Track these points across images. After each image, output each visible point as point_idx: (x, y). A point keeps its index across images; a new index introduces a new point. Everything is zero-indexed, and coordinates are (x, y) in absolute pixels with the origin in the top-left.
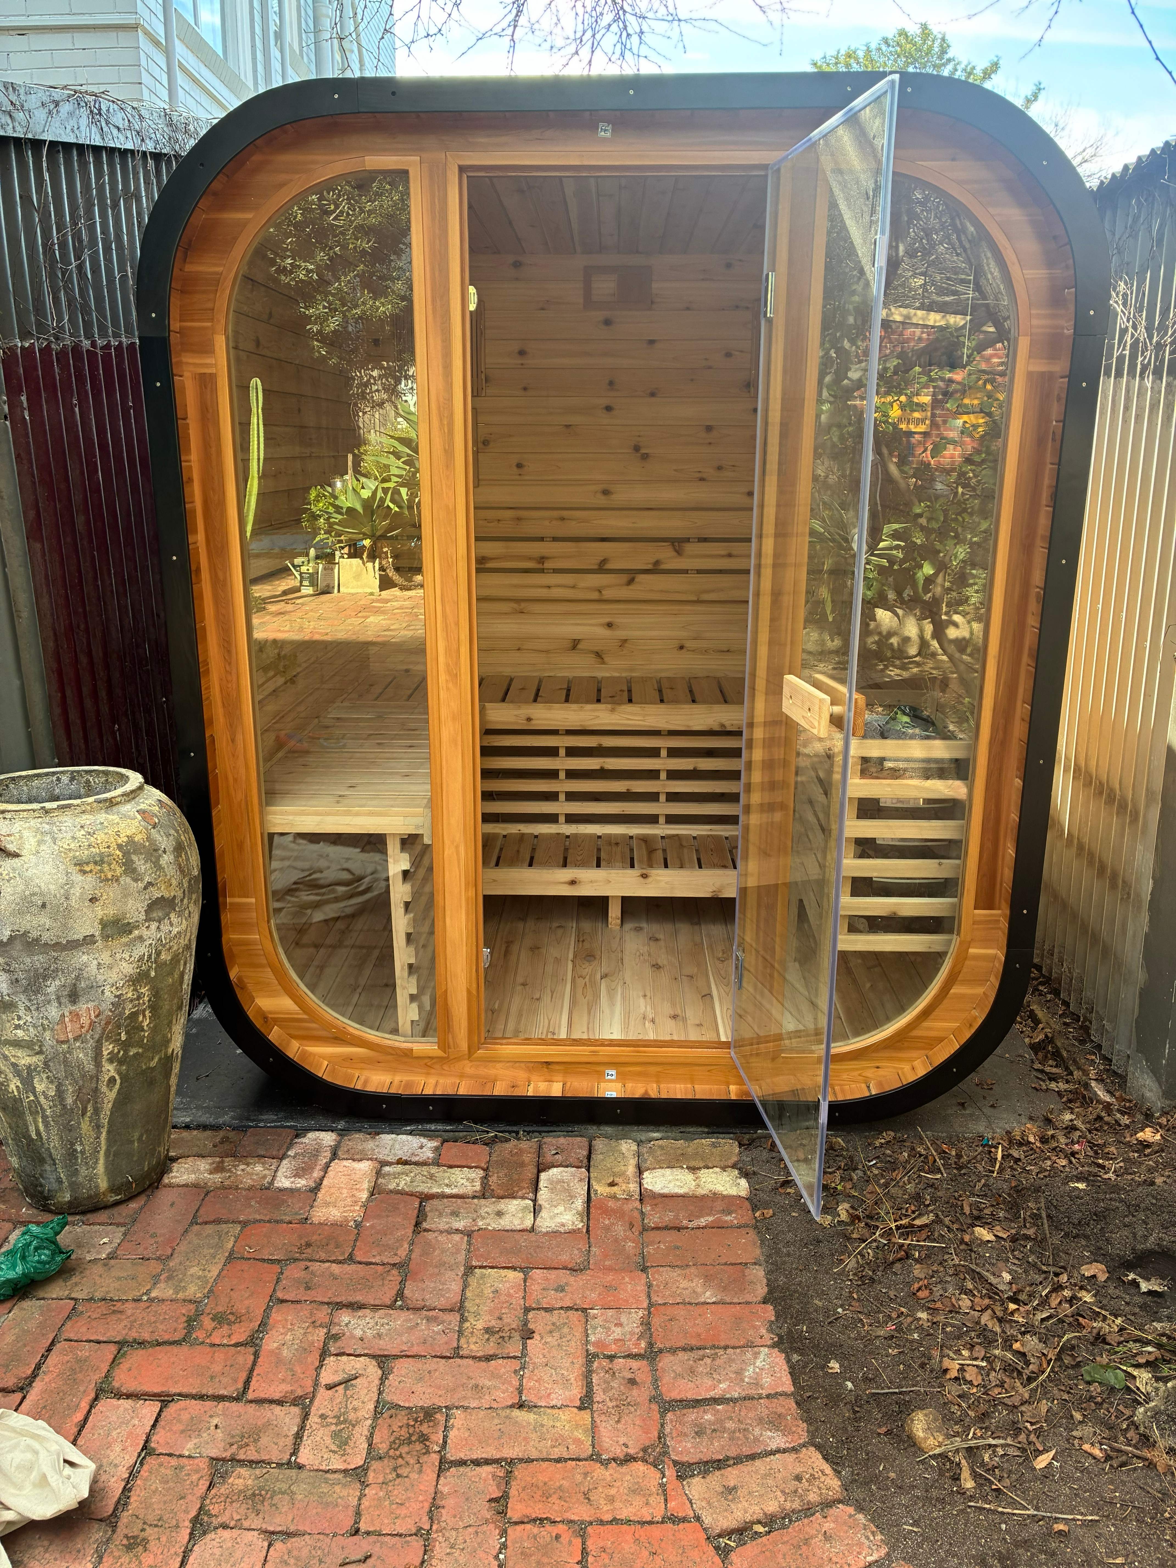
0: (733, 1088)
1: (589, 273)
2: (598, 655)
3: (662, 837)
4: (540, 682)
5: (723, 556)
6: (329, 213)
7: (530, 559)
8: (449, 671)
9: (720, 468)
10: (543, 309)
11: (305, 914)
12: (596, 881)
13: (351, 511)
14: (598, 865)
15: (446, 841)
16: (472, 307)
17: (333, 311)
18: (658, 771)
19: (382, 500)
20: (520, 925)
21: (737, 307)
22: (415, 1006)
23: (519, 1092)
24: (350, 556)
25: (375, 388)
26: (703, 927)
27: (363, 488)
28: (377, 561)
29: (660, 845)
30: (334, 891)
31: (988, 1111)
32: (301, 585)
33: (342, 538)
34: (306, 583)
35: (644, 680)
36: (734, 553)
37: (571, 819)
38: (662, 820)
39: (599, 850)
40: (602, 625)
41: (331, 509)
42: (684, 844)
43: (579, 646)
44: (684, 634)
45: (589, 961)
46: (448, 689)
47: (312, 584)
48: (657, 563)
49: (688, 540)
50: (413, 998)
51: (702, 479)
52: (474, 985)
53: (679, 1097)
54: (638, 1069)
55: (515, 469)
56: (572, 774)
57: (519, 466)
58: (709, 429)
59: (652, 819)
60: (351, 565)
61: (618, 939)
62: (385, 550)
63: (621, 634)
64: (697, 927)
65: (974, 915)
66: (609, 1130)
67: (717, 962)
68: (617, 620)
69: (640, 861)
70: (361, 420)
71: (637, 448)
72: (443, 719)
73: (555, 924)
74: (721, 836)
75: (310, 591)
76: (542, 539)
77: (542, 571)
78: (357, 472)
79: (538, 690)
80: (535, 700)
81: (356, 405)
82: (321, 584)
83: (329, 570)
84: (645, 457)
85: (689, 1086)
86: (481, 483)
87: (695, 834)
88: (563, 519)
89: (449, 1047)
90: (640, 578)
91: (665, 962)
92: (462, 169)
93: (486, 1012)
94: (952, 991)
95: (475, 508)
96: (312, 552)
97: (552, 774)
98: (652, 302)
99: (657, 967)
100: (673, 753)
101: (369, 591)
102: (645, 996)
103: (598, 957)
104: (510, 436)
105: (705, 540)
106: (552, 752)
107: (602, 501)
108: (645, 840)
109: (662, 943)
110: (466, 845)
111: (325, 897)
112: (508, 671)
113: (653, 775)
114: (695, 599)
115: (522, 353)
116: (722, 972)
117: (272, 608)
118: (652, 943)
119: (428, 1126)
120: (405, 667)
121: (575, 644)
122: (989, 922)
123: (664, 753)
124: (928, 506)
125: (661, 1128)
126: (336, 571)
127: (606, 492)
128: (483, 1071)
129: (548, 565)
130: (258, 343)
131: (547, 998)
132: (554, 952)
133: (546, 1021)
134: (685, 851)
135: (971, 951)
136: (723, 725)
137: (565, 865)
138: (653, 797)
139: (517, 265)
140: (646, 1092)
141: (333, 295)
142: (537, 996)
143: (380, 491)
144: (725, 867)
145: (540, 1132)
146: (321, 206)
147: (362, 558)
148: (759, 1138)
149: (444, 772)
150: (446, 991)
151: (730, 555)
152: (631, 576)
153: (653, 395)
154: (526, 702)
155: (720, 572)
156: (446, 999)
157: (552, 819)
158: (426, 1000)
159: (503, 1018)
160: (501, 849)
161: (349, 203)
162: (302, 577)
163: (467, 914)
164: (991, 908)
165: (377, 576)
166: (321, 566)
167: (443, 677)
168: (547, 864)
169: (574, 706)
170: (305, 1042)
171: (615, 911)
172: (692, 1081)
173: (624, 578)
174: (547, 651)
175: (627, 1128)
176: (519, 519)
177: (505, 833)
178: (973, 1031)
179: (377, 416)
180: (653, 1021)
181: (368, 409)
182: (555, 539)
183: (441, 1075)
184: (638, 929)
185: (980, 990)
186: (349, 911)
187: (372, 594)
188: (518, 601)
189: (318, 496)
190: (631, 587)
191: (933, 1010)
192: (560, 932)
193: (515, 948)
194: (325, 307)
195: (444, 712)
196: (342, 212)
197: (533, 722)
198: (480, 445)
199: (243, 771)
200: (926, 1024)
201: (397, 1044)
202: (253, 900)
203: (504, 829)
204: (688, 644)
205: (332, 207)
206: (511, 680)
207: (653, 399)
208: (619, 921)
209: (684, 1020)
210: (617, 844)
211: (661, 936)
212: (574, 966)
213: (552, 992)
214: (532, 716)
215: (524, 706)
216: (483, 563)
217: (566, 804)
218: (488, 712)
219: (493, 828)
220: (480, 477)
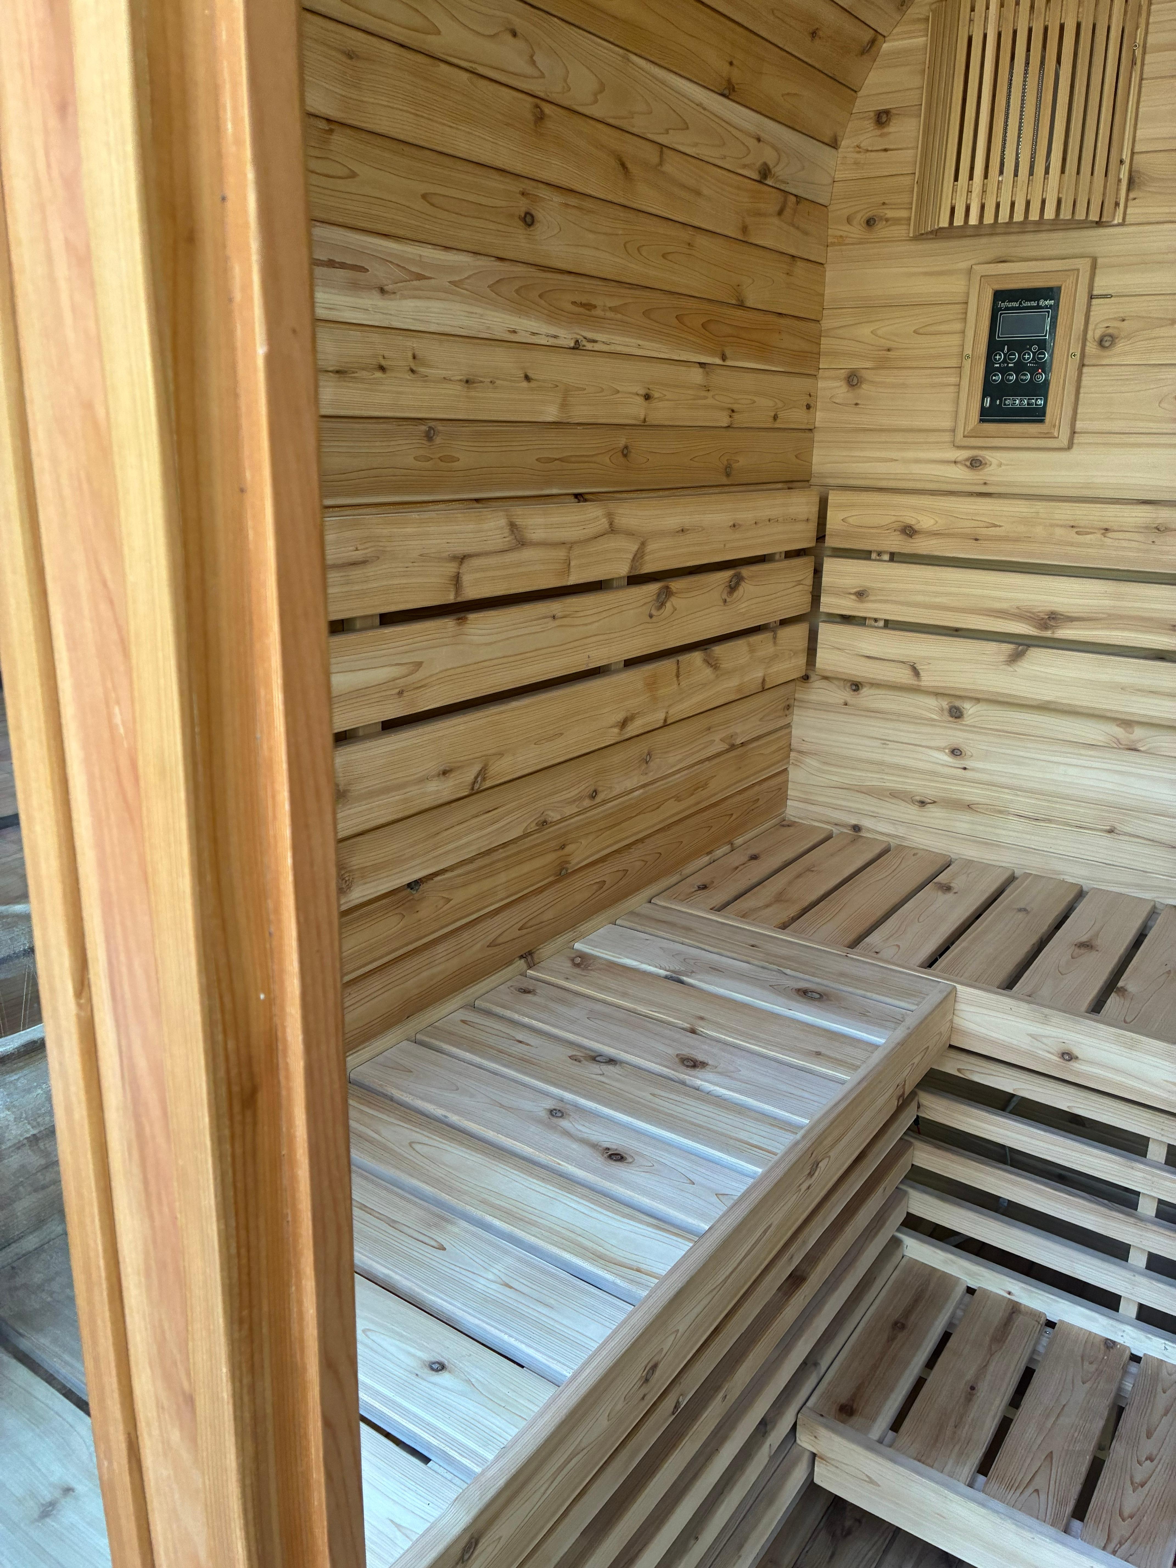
4: (1154, 913)
97: (1119, 1198)
120: (854, 822)
157: (1102, 1300)
177: (973, 1284)
188: (1127, 723)
197: (1075, 1065)
198: (1092, 348)
214: (1076, 1051)
215: (1057, 1018)
216: (1045, 626)
217: (1144, 1281)
218: (960, 1006)
219: (945, 1262)
220: (1079, 425)
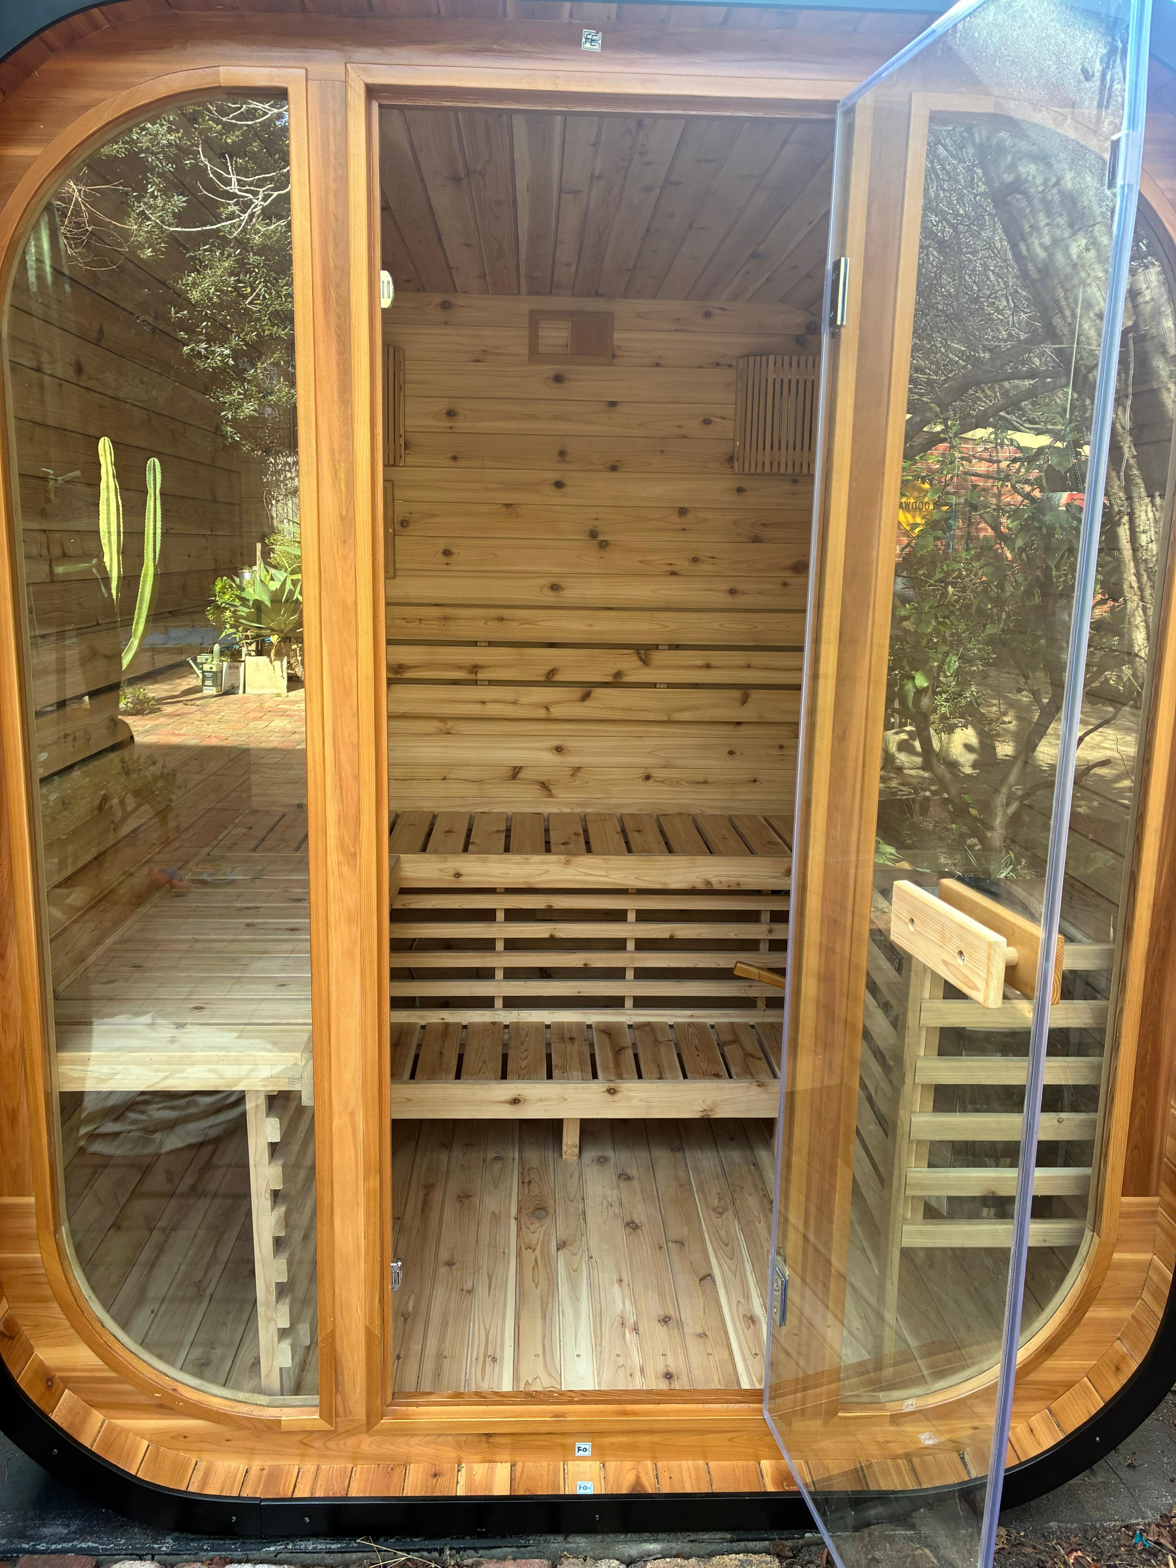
0: (766, 1465)
1: (535, 320)
2: (545, 786)
3: (630, 1026)
4: (472, 819)
5: (700, 667)
6: (245, 297)
7: (460, 667)
8: (342, 847)
9: (695, 560)
10: (477, 361)
11: (152, 1141)
12: (546, 1100)
13: (258, 604)
14: (550, 1076)
15: (336, 1107)
16: (386, 302)
17: (248, 397)
18: (624, 941)
19: (292, 593)
20: (444, 1156)
21: (718, 364)
22: (286, 1346)
23: (443, 1490)
24: (259, 653)
25: (289, 475)
26: (688, 1154)
27: (272, 579)
28: (285, 660)
29: (628, 1039)
30: (195, 1104)
31: (1125, 1474)
32: (203, 685)
33: (249, 633)
34: (208, 683)
35: (602, 818)
36: (713, 663)
37: (511, 1003)
38: (629, 1003)
39: (549, 1045)
40: (550, 749)
41: (237, 603)
42: (660, 1038)
43: (521, 775)
44: (650, 761)
45: (539, 1218)
46: (341, 875)
47: (215, 684)
48: (618, 674)
49: (656, 647)
50: (283, 1333)
51: (673, 573)
52: (377, 1322)
53: (688, 1490)
54: (623, 1439)
55: (442, 557)
56: (512, 945)
57: (447, 553)
58: (683, 511)
59: (616, 1003)
60: (257, 664)
61: (576, 1177)
62: (294, 647)
63: (574, 760)
64: (679, 1155)
65: (1121, 1204)
66: (581, 1542)
67: (713, 1214)
68: (568, 743)
69: (606, 1069)
70: (274, 508)
71: (593, 534)
72: (332, 920)
73: (491, 1155)
74: (704, 1024)
75: (213, 691)
76: (475, 644)
77: (475, 682)
78: (267, 564)
79: (470, 830)
80: (465, 850)
81: (269, 492)
82: (226, 684)
83: (234, 668)
84: (604, 545)
85: (701, 1463)
86: (398, 573)
87: (671, 1021)
88: (501, 619)
89: (337, 1415)
90: (598, 692)
91: (644, 1218)
92: (372, 91)
93: (395, 1316)
94: (1088, 1315)
95: (387, 604)
96: (217, 648)
97: (487, 945)
98: (614, 356)
99: (632, 1226)
100: (644, 916)
101: (277, 691)
102: (621, 1281)
103: (551, 1211)
104: (435, 516)
105: (677, 647)
106: (487, 916)
107: (550, 597)
108: (608, 1031)
109: (635, 1183)
110: (366, 1112)
111: (184, 1113)
112: (429, 806)
113: (619, 945)
114: (666, 719)
115: (451, 414)
116: (723, 1234)
117: (168, 709)
118: (622, 1184)
119: (303, 1545)
120: (297, 802)
121: (515, 773)
122: (1143, 1214)
123: (631, 916)
124: (915, 608)
125: (660, 1536)
126: (242, 669)
127: (555, 588)
128: (388, 1448)
129: (482, 675)
130: (79, 369)
131: (482, 1290)
132: (490, 1203)
133: (483, 1333)
134: (663, 1050)
135: (1116, 1256)
136: (708, 883)
137: (504, 1076)
138: (617, 974)
139: (446, 306)
140: (638, 1482)
141: (249, 382)
142: (468, 1286)
143: (289, 583)
144: (717, 1076)
145: (475, 1549)
146: (236, 289)
147: (269, 656)
148: (808, 1545)
149: (333, 999)
150: (333, 1331)
151: (708, 666)
152: (587, 689)
153: (614, 468)
154: (454, 852)
155: (696, 686)
156: (333, 1345)
157: (486, 1003)
158: (304, 1329)
159: (420, 1328)
160: (419, 1046)
161: (266, 286)
162: (204, 676)
163: (367, 1215)
164: (1144, 1192)
165: (285, 676)
166: (225, 664)
167: (333, 858)
168: (479, 1076)
169: (517, 858)
170: (112, 1413)
171: (571, 1138)
172: (704, 1454)
173: (578, 692)
174: (480, 782)
175: (610, 1538)
176: (446, 618)
177: (423, 1023)
178: (1124, 1380)
179: (290, 505)
180: (636, 1329)
181: (281, 497)
182: (491, 644)
183: (325, 1456)
184: (602, 1161)
185: (1126, 1313)
186: (214, 1133)
187: (279, 695)
188: (443, 719)
189: (224, 587)
190: (585, 704)
191: (1060, 1344)
192: (497, 1166)
193: (437, 1196)
194: (239, 394)
195: (333, 909)
196: (258, 295)
197: (462, 879)
198: (398, 526)
199: (17, 1002)
200: (1049, 1363)
201: (257, 1412)
202: (32, 1200)
203: (422, 1018)
204: (656, 773)
205: (249, 290)
206: (435, 817)
207: (614, 475)
208: (577, 1150)
209: (680, 1324)
210: (572, 1039)
211: (633, 1172)
212: (519, 1229)
213: (490, 1278)
214: (461, 871)
215: (450, 857)
216: (398, 673)
217: (504, 983)
218: (403, 865)
219: (408, 1017)
220: (397, 566)
